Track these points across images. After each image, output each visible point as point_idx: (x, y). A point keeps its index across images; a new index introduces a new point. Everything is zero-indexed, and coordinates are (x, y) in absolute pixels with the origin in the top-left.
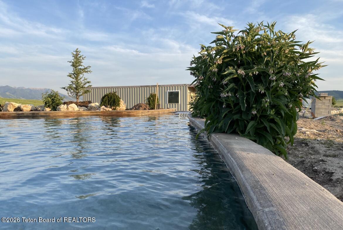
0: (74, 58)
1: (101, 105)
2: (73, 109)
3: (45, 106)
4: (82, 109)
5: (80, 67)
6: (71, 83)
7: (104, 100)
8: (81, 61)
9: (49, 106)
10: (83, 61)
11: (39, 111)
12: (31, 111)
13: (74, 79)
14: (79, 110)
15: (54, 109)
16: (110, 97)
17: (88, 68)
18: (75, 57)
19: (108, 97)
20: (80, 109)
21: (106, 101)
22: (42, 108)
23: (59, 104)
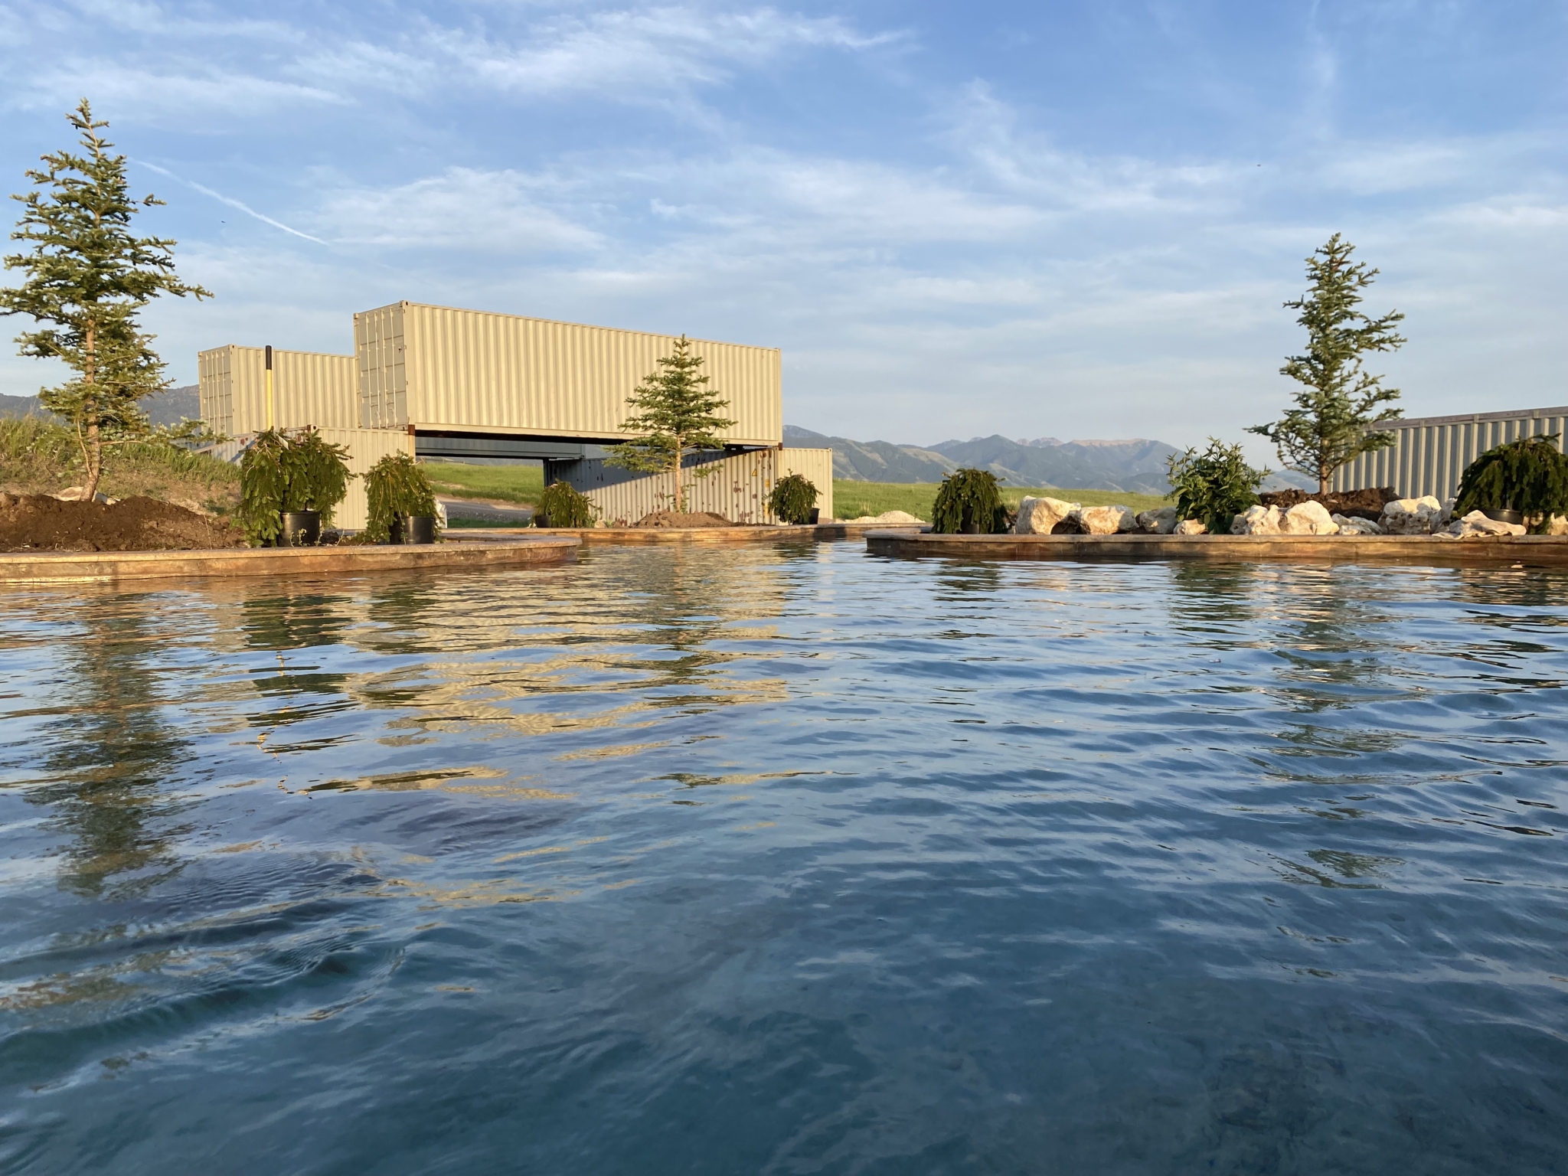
0: (1315, 283)
1: (1462, 508)
2: (1307, 525)
3: (1178, 513)
4: (1352, 529)
5: (1345, 324)
6: (1298, 406)
7: (1482, 480)
8: (1352, 293)
9: (1196, 515)
10: (1360, 293)
11: (1154, 532)
12: (1120, 531)
13: (1310, 383)
14: (1337, 533)
15: (1221, 524)
16: (1515, 464)
17: (1389, 323)
18: (1319, 279)
19: (1506, 466)
20: (1344, 527)
21: (1490, 484)
22: (1168, 523)
23: (1241, 502)
